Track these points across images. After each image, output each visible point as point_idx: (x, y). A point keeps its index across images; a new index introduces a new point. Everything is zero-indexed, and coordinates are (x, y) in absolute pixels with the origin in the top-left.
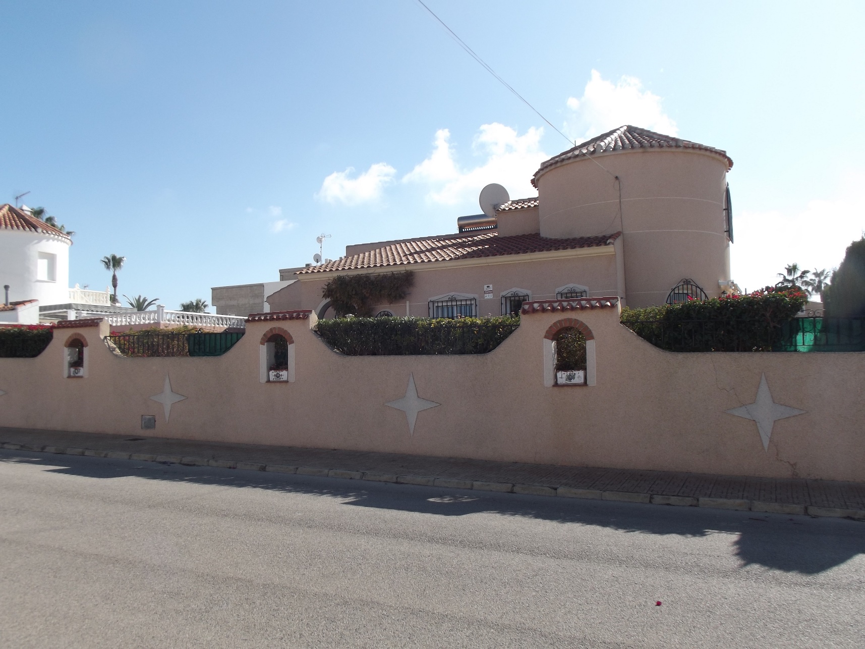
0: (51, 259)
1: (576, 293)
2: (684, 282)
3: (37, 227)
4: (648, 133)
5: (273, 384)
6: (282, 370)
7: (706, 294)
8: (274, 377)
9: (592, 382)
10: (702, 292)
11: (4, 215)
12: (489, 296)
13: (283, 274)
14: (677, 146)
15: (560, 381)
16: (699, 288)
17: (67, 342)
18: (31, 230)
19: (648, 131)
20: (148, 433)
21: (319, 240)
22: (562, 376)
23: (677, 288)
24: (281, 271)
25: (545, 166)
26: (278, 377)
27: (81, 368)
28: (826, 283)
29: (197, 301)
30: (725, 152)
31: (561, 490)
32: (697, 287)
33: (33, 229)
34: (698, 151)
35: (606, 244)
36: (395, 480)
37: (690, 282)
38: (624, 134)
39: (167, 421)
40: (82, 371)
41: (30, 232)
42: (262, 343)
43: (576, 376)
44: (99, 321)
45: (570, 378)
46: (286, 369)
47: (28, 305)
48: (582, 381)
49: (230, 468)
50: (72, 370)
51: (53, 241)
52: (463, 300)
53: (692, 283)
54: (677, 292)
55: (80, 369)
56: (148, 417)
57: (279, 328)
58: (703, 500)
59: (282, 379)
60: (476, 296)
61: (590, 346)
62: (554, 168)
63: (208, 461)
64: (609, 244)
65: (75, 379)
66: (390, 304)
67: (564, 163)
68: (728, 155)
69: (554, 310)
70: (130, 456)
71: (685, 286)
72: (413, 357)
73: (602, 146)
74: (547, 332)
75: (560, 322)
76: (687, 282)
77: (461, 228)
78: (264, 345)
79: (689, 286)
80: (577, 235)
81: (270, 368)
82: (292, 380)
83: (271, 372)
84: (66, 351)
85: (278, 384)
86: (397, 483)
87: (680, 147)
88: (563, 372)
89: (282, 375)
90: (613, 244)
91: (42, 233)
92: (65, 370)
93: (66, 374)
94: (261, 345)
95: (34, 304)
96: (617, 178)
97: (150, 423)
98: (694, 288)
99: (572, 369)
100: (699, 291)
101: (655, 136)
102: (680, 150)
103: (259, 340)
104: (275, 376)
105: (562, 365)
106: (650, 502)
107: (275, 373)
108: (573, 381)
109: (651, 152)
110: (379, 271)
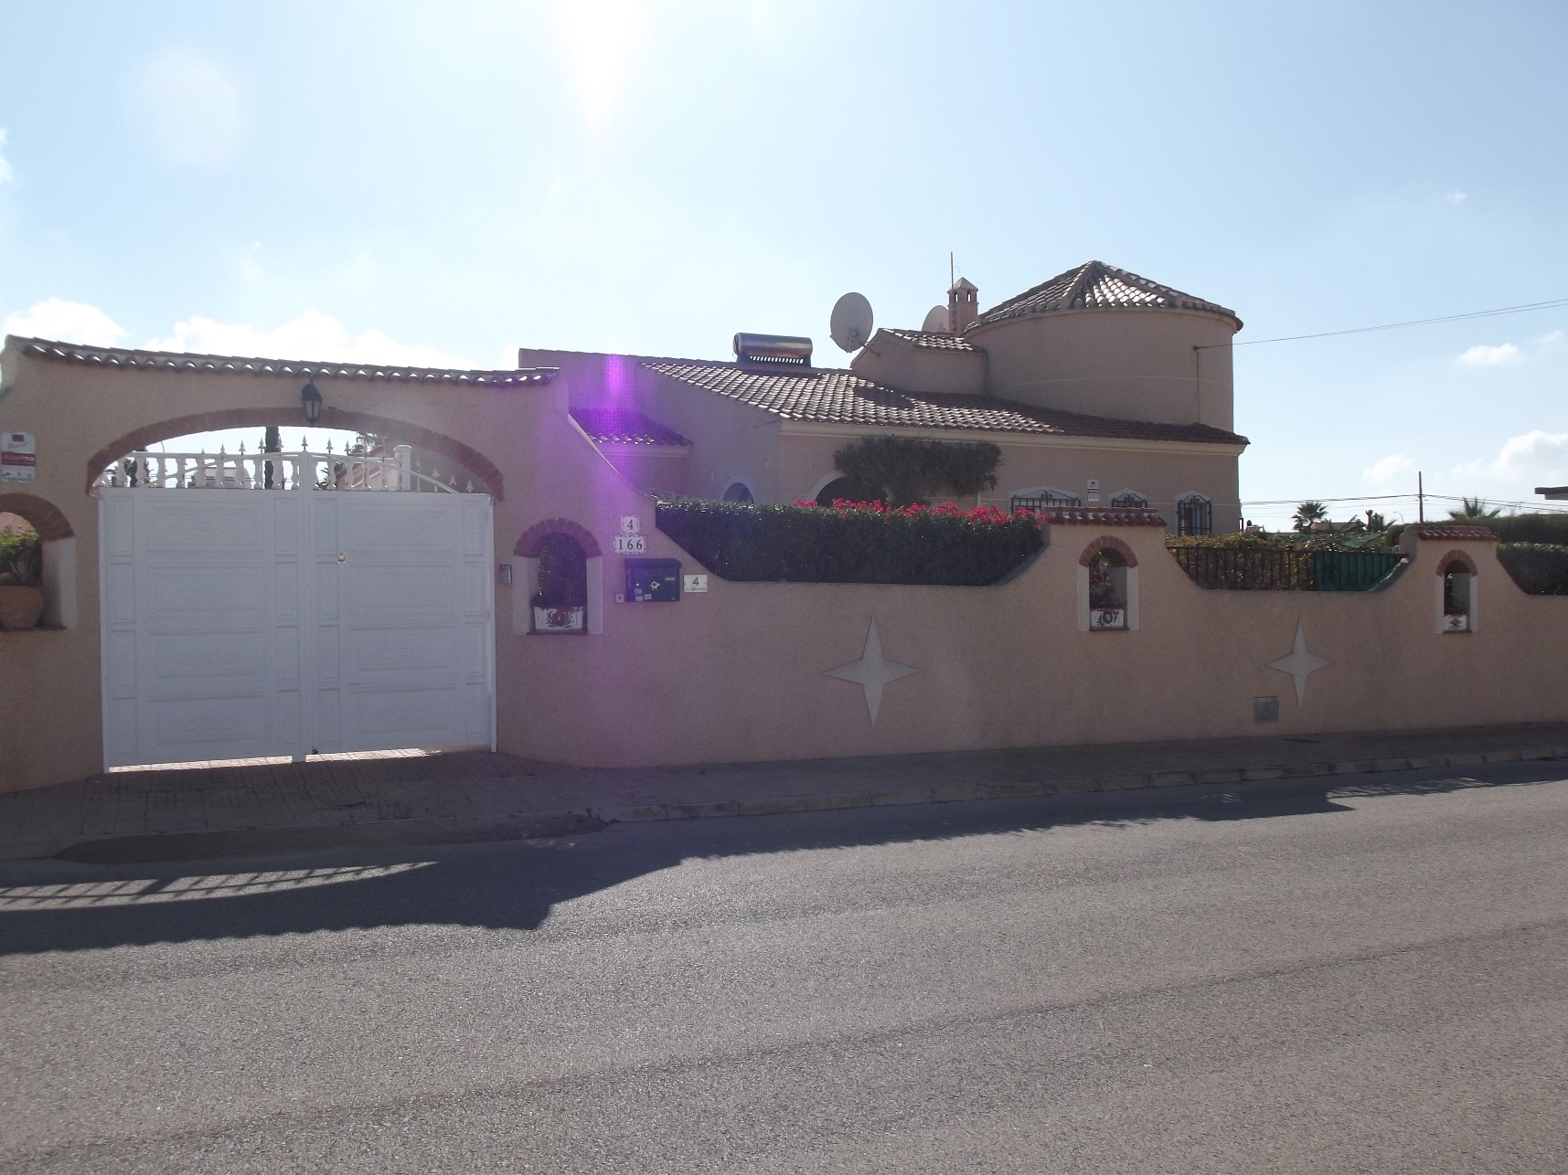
17: (1083, 554)
20: (1267, 729)
27: (1121, 612)
39: (1300, 704)
40: (1128, 616)
50: (1097, 614)
55: (1116, 613)
56: (1263, 700)
57: (1460, 552)
59: (1460, 628)
65: (1104, 634)
84: (1082, 574)
92: (1087, 617)
93: (1081, 623)
96: (1195, 348)
97: (1269, 710)
104: (1452, 623)
107: (1452, 619)
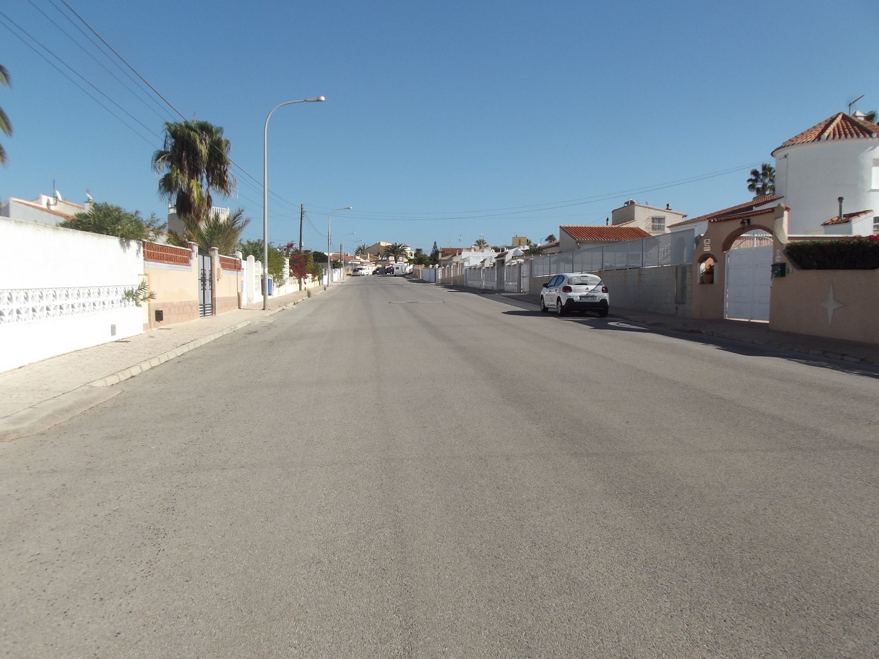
3: (872, 133)
11: (837, 125)
18: (865, 136)
33: (868, 136)
47: (863, 216)
95: (868, 214)
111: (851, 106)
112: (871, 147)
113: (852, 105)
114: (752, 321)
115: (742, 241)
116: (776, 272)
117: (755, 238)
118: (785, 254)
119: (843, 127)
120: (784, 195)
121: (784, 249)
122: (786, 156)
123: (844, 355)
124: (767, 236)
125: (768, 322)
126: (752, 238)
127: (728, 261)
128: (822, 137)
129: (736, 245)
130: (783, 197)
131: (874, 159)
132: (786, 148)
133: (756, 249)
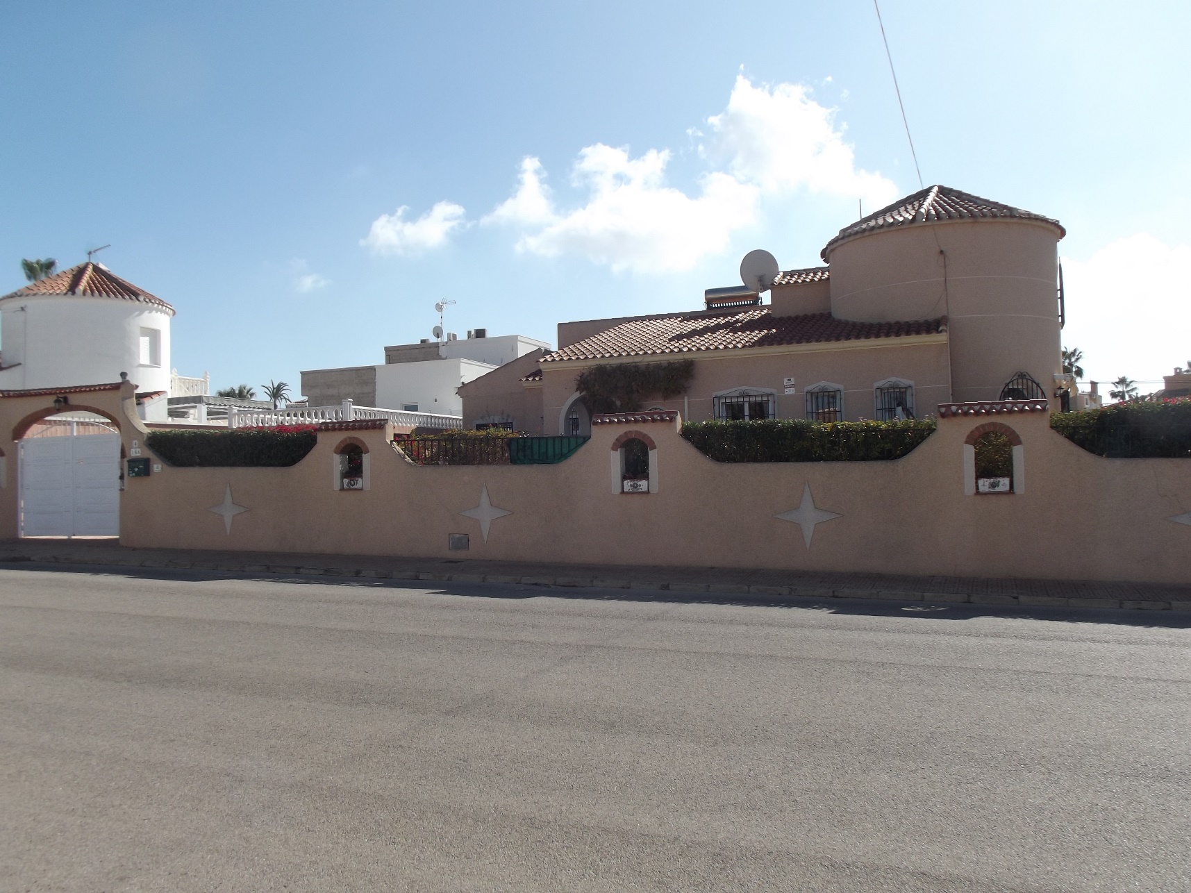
0: (154, 335)
1: (900, 388)
2: (1019, 376)
3: (139, 294)
4: (969, 197)
5: (629, 496)
6: (641, 479)
7: (1043, 390)
8: (630, 488)
9: (1020, 488)
10: (1038, 388)
11: (91, 278)
12: (790, 392)
13: (389, 353)
14: (1012, 216)
15: (982, 489)
16: (1035, 383)
17: (337, 448)
18: (131, 298)
19: (969, 195)
20: (461, 555)
21: (439, 308)
22: (984, 484)
23: (1011, 384)
24: (387, 349)
25: (846, 234)
26: (636, 487)
27: (360, 480)
28: (1078, 367)
29: (240, 387)
30: (1058, 221)
31: (1022, 598)
32: (1033, 381)
33: (134, 297)
34: (1034, 223)
35: (938, 332)
36: (831, 594)
37: (1025, 375)
38: (937, 196)
39: (486, 540)
40: (364, 482)
41: (130, 301)
42: (614, 448)
43: (1001, 483)
44: (382, 422)
45: (993, 485)
46: (647, 477)
47: (156, 398)
48: (1007, 488)
49: (623, 588)
50: (346, 481)
51: (157, 312)
52: (758, 396)
53: (1028, 377)
54: (1011, 387)
55: (357, 481)
56: (458, 536)
57: (636, 432)
58: (1175, 603)
59: (640, 490)
60: (774, 391)
61: (1017, 452)
62: (860, 238)
63: (592, 581)
64: (941, 332)
65: (351, 492)
66: (664, 400)
67: (874, 232)
68: (1061, 224)
69: (977, 413)
70: (484, 578)
71: (1020, 381)
72: (809, 464)
73: (923, 214)
74: (968, 437)
75: (983, 426)
76: (1022, 376)
77: (709, 302)
78: (617, 451)
79: (1025, 381)
80: (892, 318)
81: (624, 478)
82: (655, 489)
83: (625, 482)
84: (337, 459)
85: (636, 496)
86: (834, 597)
87: (1015, 217)
88: (986, 480)
89: (640, 486)
90: (946, 331)
91: (145, 303)
92: (336, 482)
93: (337, 486)
94: (612, 452)
95: (162, 396)
96: (942, 252)
97: (462, 542)
98: (1030, 382)
99: (996, 476)
100: (1034, 385)
101: (978, 201)
102: (1015, 220)
103: (611, 445)
104: (631, 486)
105: (982, 473)
106: (1121, 607)
107: (632, 483)
108: (997, 489)
109: (982, 222)
110: (648, 359)
111: (91, 256)
112: (137, 313)
113: (93, 254)
114: (74, 537)
115: (49, 426)
116: (136, 470)
117: (75, 424)
118: (146, 445)
119: (99, 282)
120: (22, 363)
121: (145, 440)
122: (22, 309)
123: (299, 568)
124: (97, 420)
125: (117, 537)
126: (69, 423)
127: (22, 453)
128: (77, 290)
129: (35, 431)
130: (19, 364)
131: (142, 327)
132: (24, 298)
133: (77, 438)
